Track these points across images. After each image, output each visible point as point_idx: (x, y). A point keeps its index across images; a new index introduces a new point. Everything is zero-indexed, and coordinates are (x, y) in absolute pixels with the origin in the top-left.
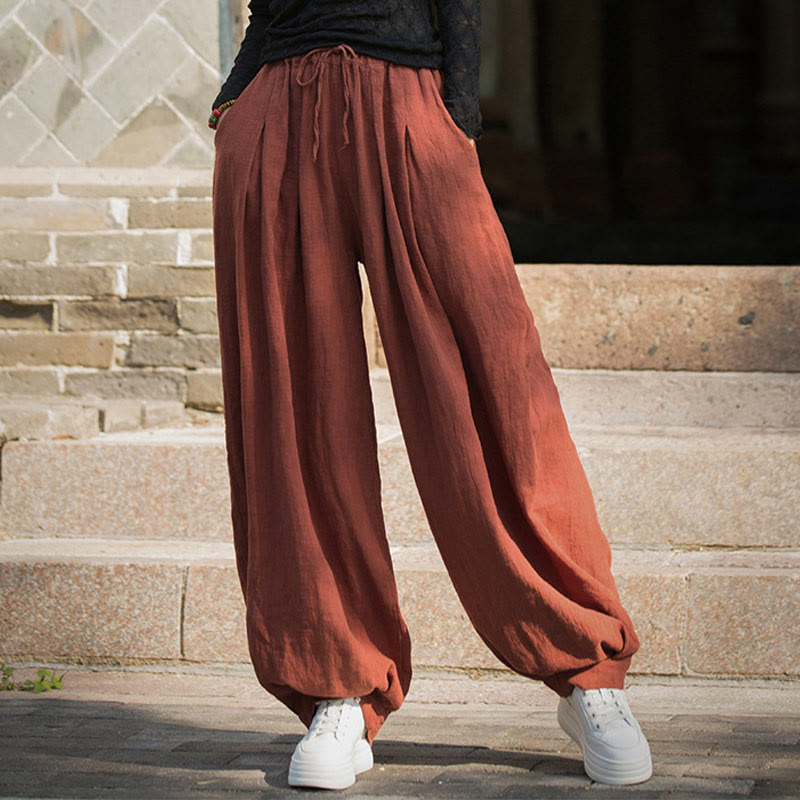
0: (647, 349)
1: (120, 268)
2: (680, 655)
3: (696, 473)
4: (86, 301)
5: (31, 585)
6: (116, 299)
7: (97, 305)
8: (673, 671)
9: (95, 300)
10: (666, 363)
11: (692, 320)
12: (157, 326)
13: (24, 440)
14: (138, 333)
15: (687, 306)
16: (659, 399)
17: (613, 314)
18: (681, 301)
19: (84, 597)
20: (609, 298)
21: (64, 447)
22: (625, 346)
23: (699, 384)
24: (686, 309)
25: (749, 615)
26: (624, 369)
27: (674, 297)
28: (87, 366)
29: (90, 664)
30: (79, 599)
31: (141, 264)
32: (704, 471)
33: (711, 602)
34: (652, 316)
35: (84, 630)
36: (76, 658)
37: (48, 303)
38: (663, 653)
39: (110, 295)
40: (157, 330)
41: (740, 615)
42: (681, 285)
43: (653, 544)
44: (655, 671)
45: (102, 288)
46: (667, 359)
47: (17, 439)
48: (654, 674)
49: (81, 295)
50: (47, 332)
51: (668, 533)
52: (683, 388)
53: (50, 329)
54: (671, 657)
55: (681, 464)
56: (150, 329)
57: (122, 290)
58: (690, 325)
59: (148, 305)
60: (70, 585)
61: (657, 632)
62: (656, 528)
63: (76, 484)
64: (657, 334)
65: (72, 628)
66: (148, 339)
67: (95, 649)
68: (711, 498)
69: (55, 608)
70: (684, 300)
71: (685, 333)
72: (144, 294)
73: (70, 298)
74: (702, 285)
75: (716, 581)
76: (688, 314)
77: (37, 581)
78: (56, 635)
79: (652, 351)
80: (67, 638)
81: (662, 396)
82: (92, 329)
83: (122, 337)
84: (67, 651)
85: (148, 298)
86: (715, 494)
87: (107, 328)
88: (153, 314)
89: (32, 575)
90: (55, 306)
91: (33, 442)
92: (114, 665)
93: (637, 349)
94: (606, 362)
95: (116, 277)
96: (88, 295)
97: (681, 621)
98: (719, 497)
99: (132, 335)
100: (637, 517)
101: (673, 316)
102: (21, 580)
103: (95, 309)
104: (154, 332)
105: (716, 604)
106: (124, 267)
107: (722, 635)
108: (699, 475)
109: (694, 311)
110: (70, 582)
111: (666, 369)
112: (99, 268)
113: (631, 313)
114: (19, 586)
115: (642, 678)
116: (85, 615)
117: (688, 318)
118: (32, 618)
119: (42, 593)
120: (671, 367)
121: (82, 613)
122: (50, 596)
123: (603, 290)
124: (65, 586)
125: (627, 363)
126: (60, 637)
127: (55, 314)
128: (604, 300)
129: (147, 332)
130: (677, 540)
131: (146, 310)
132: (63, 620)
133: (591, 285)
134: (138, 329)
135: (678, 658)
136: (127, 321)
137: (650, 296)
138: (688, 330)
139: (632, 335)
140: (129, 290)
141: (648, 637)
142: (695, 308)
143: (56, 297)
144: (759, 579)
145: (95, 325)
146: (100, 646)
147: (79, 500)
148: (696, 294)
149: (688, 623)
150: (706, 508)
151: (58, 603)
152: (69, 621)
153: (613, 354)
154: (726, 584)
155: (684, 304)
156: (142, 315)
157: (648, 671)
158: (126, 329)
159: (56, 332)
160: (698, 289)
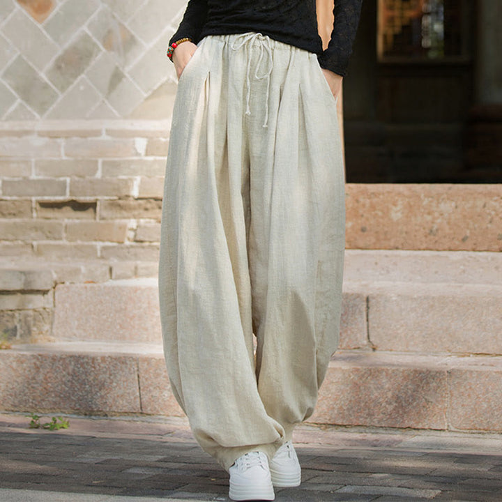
0: (461, 238)
1: (136, 179)
2: (446, 417)
3: (469, 309)
4: (115, 200)
5: (59, 368)
6: (132, 199)
7: (121, 202)
8: (442, 428)
9: (120, 199)
10: (474, 247)
11: (492, 218)
12: (153, 216)
13: (67, 283)
14: (142, 221)
15: (489, 209)
16: (462, 267)
17: (436, 215)
18: (484, 206)
19: (86, 376)
20: (434, 204)
21: (86, 288)
22: (445, 237)
23: (489, 259)
24: (488, 211)
25: (489, 395)
26: (444, 250)
27: (480, 203)
28: (112, 241)
29: (91, 415)
30: (84, 377)
31: (149, 177)
32: (474, 309)
33: (465, 387)
34: (465, 217)
35: (87, 395)
36: (83, 411)
37: (94, 201)
38: (435, 417)
39: (128, 196)
40: (154, 219)
41: (484, 394)
42: (485, 195)
43: (436, 353)
44: (431, 427)
45: (124, 192)
46: (475, 244)
47: (63, 283)
48: (431, 429)
49: (112, 196)
50: (93, 221)
51: (447, 346)
52: (478, 261)
53: (95, 218)
54: (440, 419)
55: (459, 304)
56: (150, 218)
57: (135, 192)
58: (491, 222)
59: (150, 202)
60: (79, 368)
61: (430, 403)
62: (439, 343)
63: (92, 309)
64: (468, 228)
65: (81, 394)
66: (148, 225)
67: (94, 406)
68: (478, 325)
69: (72, 382)
70: (487, 205)
71: (487, 228)
72: (150, 196)
73: (106, 198)
74: (499, 196)
75: (468, 373)
76: (490, 214)
77: (62, 365)
78: (72, 398)
79: (464, 240)
80: (79, 399)
81: (464, 265)
82: (116, 218)
83: (132, 223)
84: (78, 407)
85: (151, 198)
86: (481, 323)
87: (124, 218)
88: (153, 208)
89: (59, 361)
90: (98, 203)
91: (72, 285)
92: (104, 416)
93: (453, 239)
94: (431, 246)
95: (133, 185)
96: (116, 196)
97: (445, 397)
98: (484, 324)
99: (138, 222)
100: (426, 336)
101: (479, 216)
102: (53, 364)
103: (119, 205)
104: (152, 221)
105: (468, 387)
106: (138, 178)
107: (472, 406)
108: (471, 311)
109: (493, 213)
110: (79, 366)
111: (474, 250)
112: (123, 180)
113: (449, 214)
114: (52, 368)
115: (423, 431)
116: (87, 386)
117: (489, 217)
118: (59, 388)
119: (64, 373)
120: (478, 249)
121: (85, 385)
122: (68, 374)
123: (430, 199)
124: (76, 369)
125: (446, 247)
126: (74, 399)
127: (98, 208)
128: (430, 206)
129: (148, 220)
130: (454, 350)
131: (149, 206)
132: (76, 389)
133: (422, 195)
134: (142, 218)
135: (445, 420)
136: (136, 213)
137: (463, 203)
138: (489, 225)
139: (450, 229)
140: (140, 193)
141: (424, 407)
142: (495, 210)
143: (99, 198)
144: (495, 372)
145: (119, 215)
146: (96, 405)
147: (93, 319)
148: (496, 201)
149: (450, 399)
150: (475, 331)
151: (73, 379)
152: (79, 389)
153: (436, 242)
154: (474, 376)
155: (486, 208)
156: (146, 209)
157: (427, 427)
158: (135, 217)
159: (98, 220)
160: (496, 198)
